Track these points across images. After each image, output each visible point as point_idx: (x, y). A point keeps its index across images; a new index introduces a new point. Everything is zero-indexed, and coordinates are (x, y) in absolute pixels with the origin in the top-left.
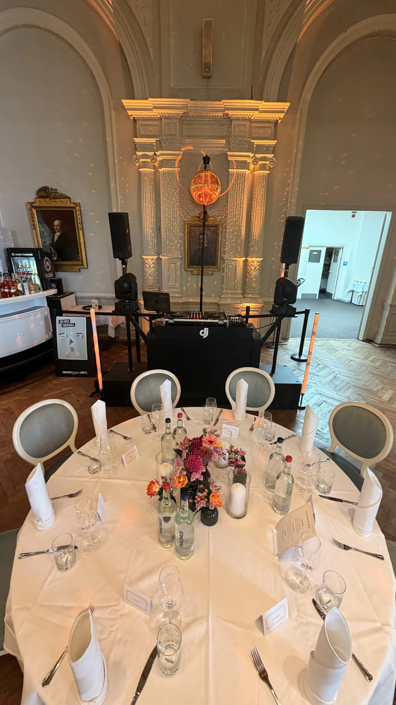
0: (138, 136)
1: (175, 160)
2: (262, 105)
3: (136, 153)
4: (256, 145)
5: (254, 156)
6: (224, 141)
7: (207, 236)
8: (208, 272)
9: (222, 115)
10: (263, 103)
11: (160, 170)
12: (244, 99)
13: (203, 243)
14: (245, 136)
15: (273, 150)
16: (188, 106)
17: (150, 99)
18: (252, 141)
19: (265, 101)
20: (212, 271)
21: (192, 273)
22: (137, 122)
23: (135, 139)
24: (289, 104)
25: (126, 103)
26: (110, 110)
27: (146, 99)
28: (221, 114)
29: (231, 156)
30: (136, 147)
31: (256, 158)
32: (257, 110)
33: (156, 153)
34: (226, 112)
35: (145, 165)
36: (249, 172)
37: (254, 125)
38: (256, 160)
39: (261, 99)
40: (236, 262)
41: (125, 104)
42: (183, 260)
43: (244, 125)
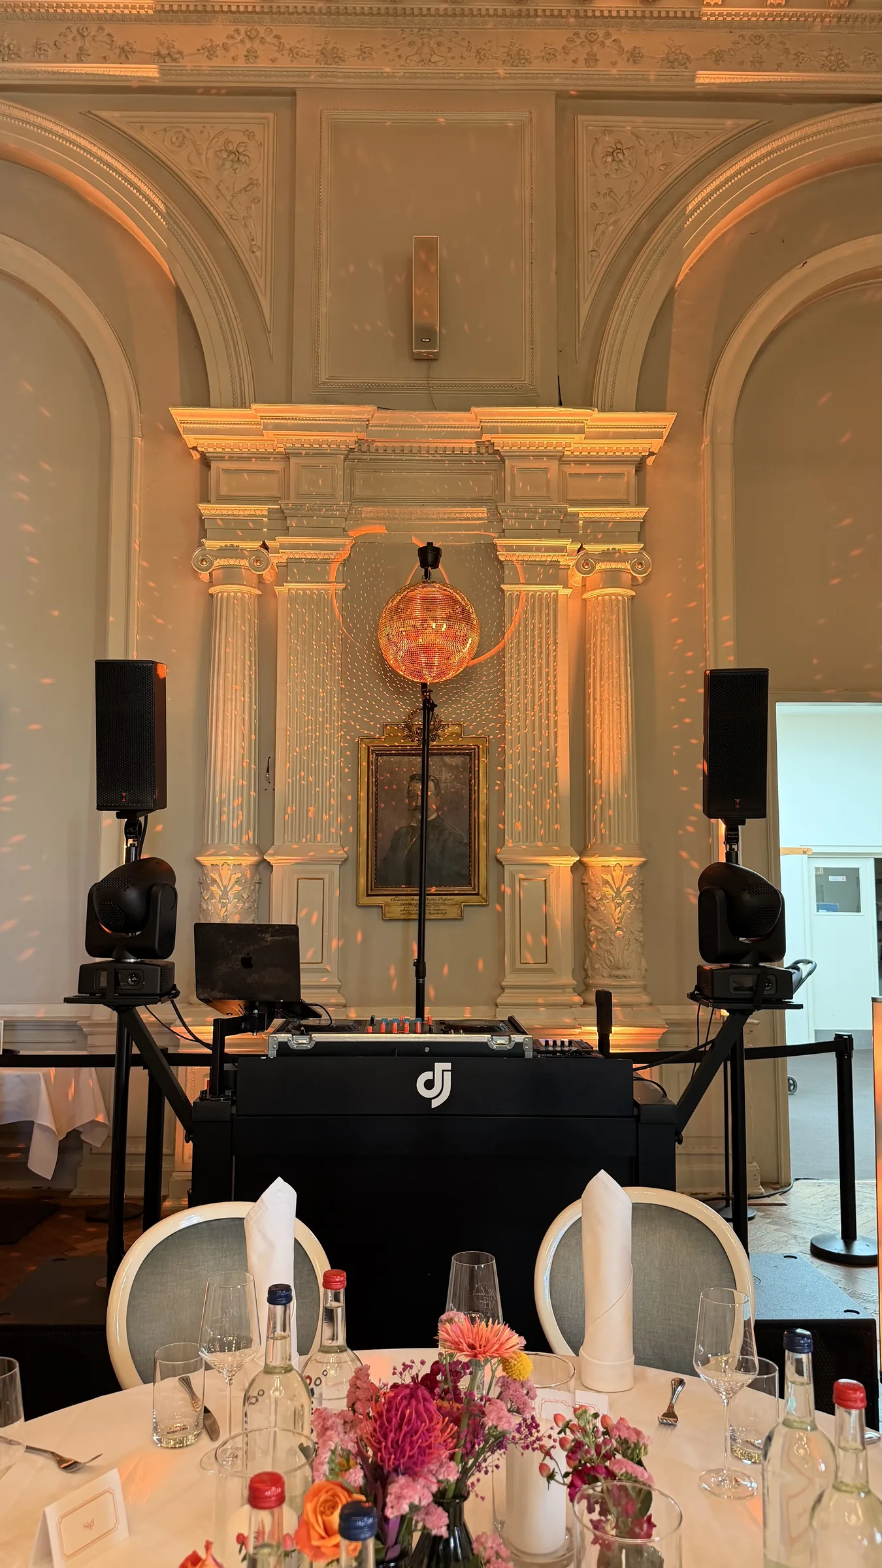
0: (213, 497)
1: (326, 562)
2: (593, 420)
3: (201, 545)
4: (586, 520)
5: (581, 548)
6: (482, 512)
7: (437, 785)
8: (442, 907)
9: (474, 446)
10: (595, 414)
11: (277, 589)
12: (538, 405)
13: (424, 808)
14: (548, 498)
15: (641, 531)
16: (372, 422)
17: (254, 406)
18: (569, 510)
19: (602, 410)
20: (459, 904)
21: (383, 914)
22: (213, 465)
23: (201, 506)
24: (674, 415)
25: (180, 414)
26: (132, 435)
27: (243, 405)
28: (471, 444)
29: (509, 549)
30: (203, 528)
31: (586, 553)
32: (581, 431)
33: (268, 543)
34: (486, 437)
35: (231, 575)
36: (568, 591)
37: (573, 469)
38: (586, 563)
39: (588, 403)
40: (547, 871)
41: (177, 419)
42: (350, 866)
43: (546, 470)
